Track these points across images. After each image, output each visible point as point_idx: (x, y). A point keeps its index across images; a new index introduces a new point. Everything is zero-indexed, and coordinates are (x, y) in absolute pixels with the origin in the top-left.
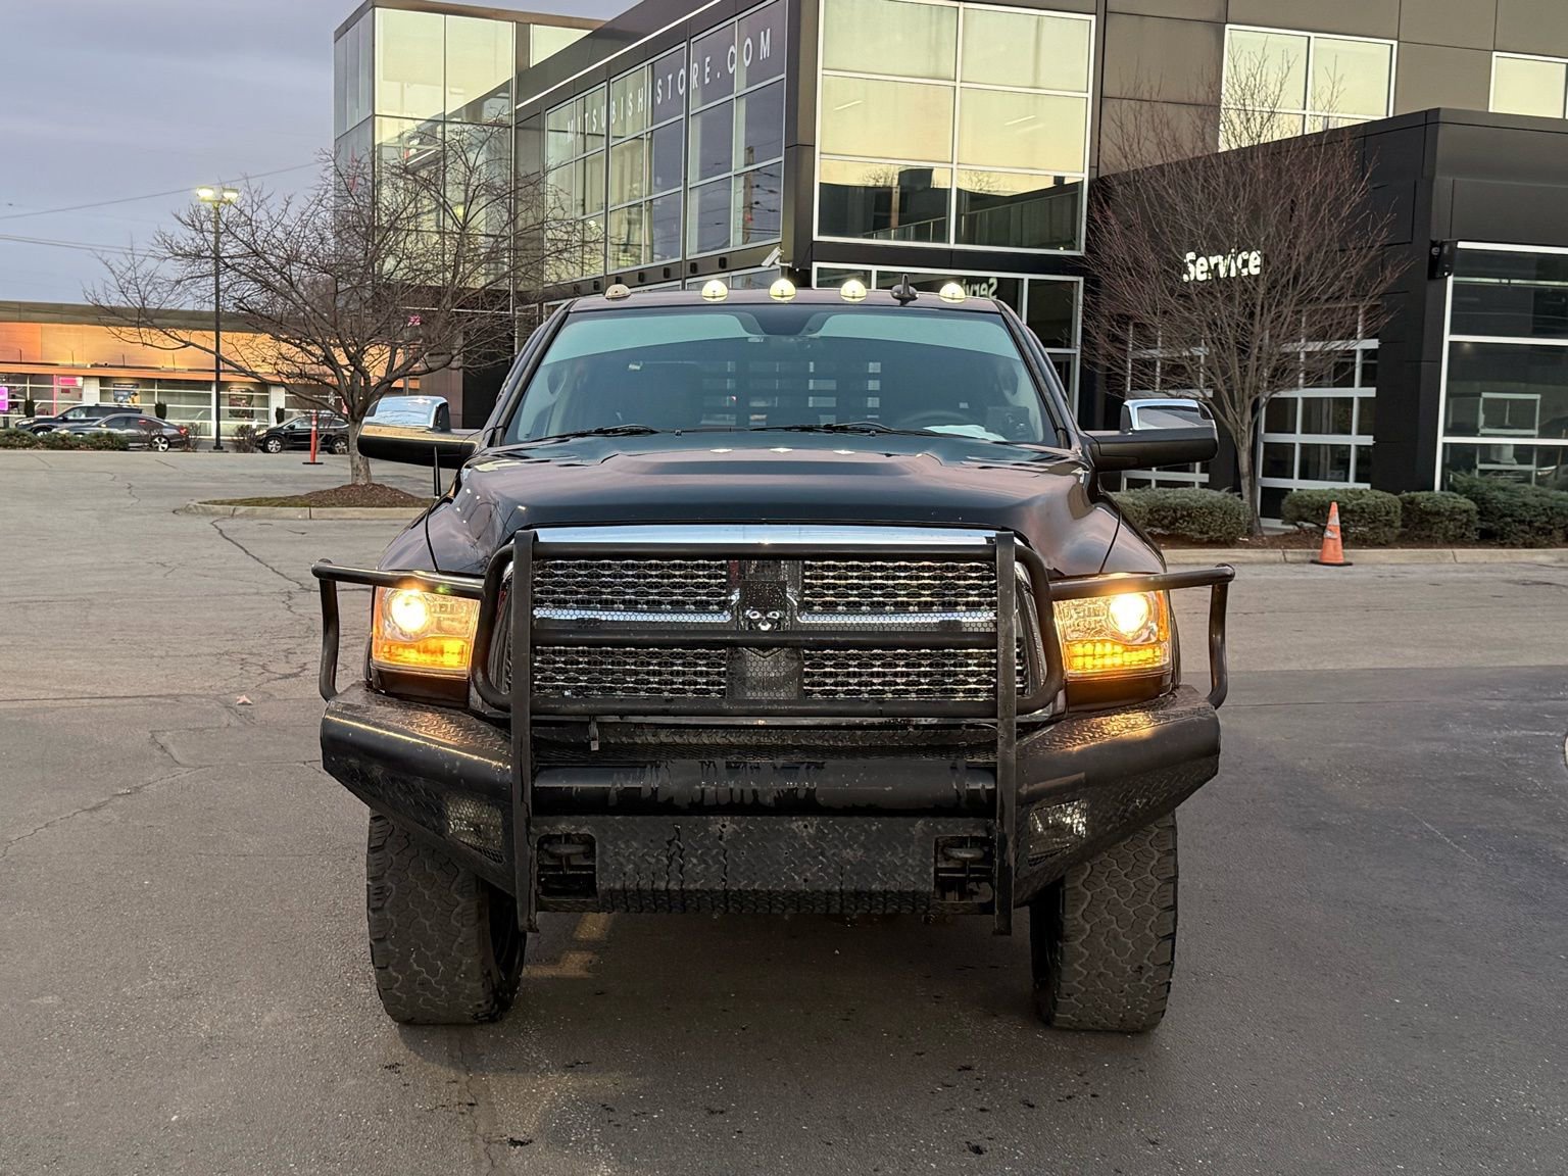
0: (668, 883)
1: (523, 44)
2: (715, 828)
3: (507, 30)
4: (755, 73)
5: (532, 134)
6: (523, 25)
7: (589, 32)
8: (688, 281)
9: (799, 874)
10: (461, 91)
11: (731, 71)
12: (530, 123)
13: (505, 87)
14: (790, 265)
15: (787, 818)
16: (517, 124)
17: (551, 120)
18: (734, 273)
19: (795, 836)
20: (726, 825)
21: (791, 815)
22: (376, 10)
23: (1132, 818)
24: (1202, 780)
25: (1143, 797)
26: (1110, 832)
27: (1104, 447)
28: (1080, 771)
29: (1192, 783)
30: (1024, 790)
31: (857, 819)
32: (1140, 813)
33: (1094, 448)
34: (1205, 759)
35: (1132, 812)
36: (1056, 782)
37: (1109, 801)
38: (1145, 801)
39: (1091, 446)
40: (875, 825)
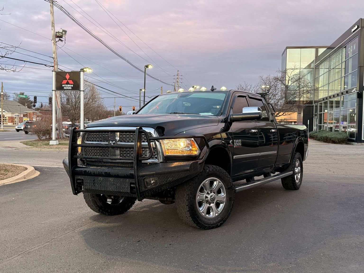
0: (93, 188)
1: (317, 52)
2: (99, 179)
3: (314, 50)
4: (353, 52)
5: (317, 69)
6: (317, 48)
7: (327, 48)
8: (341, 96)
9: (111, 188)
10: (307, 63)
11: (349, 53)
12: (317, 67)
13: (313, 61)
14: (358, 91)
15: (109, 178)
16: (315, 68)
17: (320, 67)
18: (349, 94)
19: (110, 181)
20: (101, 178)
21: (110, 177)
22: (287, 49)
23: (169, 182)
24: (186, 176)
25: (171, 178)
26: (164, 184)
27: (234, 116)
28: (154, 172)
29: (183, 176)
30: (141, 174)
31: (119, 179)
32: (171, 181)
33: (232, 117)
34: (186, 172)
35: (169, 181)
36: (148, 173)
37: (163, 178)
38: (172, 179)
39: (231, 116)
40: (121, 180)
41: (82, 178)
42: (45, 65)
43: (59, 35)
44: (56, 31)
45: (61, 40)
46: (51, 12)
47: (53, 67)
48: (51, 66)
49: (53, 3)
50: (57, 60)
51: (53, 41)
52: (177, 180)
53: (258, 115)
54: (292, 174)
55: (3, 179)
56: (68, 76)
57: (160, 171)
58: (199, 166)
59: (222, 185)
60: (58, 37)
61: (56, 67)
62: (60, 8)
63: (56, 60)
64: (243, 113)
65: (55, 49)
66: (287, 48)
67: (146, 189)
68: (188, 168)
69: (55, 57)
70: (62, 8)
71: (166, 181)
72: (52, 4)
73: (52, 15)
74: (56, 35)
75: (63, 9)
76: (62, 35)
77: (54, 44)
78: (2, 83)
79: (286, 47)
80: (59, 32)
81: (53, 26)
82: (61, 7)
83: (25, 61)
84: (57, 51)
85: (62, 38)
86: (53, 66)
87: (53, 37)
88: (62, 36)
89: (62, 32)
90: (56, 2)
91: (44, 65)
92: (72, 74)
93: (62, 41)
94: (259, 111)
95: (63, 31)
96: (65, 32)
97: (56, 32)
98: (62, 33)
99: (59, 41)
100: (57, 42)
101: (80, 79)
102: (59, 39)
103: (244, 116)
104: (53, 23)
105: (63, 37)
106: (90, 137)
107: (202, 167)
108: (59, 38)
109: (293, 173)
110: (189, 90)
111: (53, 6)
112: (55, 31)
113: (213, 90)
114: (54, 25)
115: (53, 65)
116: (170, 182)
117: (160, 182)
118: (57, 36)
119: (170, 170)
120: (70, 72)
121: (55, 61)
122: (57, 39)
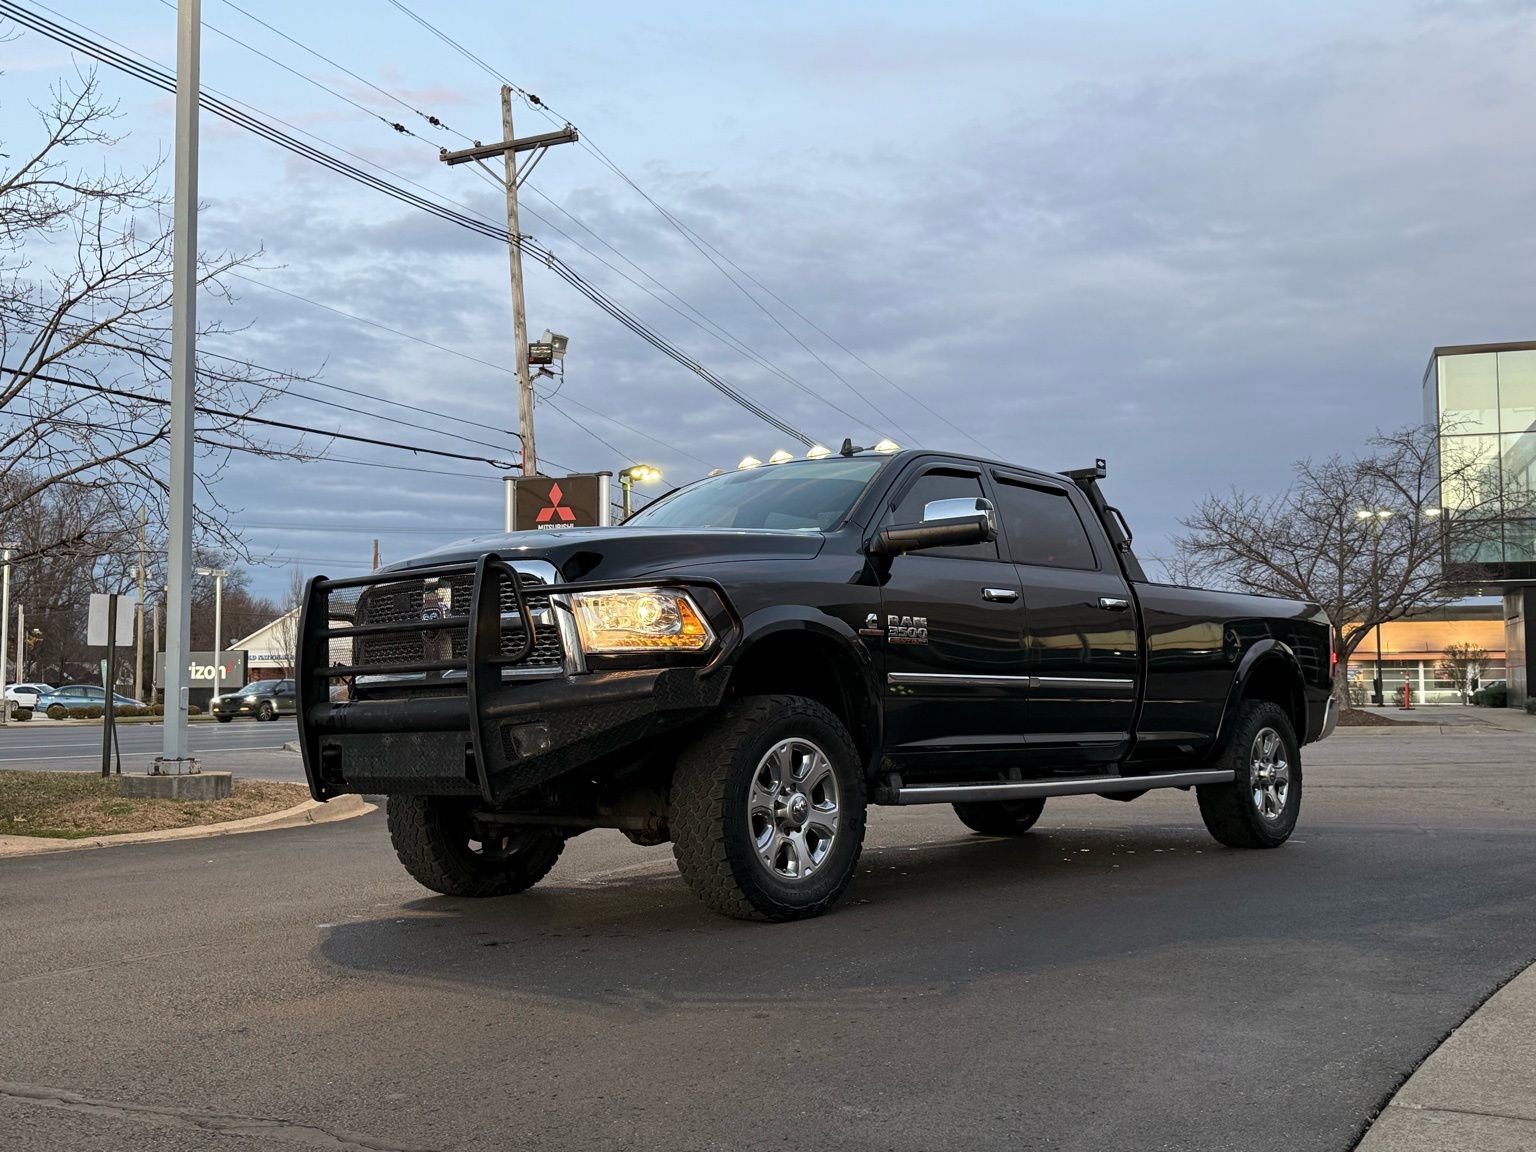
0: (368, 772)
2: (384, 741)
9: (414, 767)
15: (411, 734)
19: (413, 744)
21: (413, 732)
22: (1436, 356)
23: (588, 736)
24: (644, 714)
25: (594, 722)
26: (571, 744)
27: (891, 534)
28: (535, 701)
29: (636, 716)
30: (491, 710)
31: (437, 733)
32: (594, 733)
33: (884, 535)
34: (643, 700)
35: (587, 732)
36: (515, 707)
37: (565, 723)
38: (596, 725)
39: (882, 534)
40: (443, 736)
41: (338, 743)
42: (491, 462)
43: (541, 353)
44: (532, 340)
45: (547, 371)
46: (513, 276)
47: (519, 466)
48: (513, 466)
49: (521, 242)
50: (534, 444)
51: (519, 378)
52: (613, 728)
53: (977, 526)
54: (1232, 779)
55: (231, 820)
56: (556, 495)
57: (556, 701)
58: (701, 687)
59: (828, 771)
60: (536, 361)
61: (529, 466)
62: (544, 260)
63: (531, 444)
64: (925, 519)
65: (526, 404)
66: (1439, 352)
67: (513, 763)
68: (650, 688)
69: (527, 433)
70: (551, 259)
71: (578, 735)
72: (515, 248)
73: (518, 286)
74: (530, 353)
75: (555, 262)
76: (551, 353)
77: (525, 388)
78: (376, 542)
79: (1433, 349)
80: (538, 345)
81: (520, 323)
82: (547, 256)
83: (419, 450)
84: (534, 411)
85: (550, 362)
86: (518, 463)
87: (519, 362)
88: (551, 359)
89: (549, 342)
90: (531, 238)
91: (488, 461)
92: (571, 484)
93: (552, 373)
94: (982, 512)
95: (555, 338)
96: (563, 341)
97: (531, 346)
98: (552, 347)
99: (539, 375)
100: (532, 378)
101: (598, 499)
102: (541, 369)
103: (925, 531)
104: (519, 313)
105: (554, 360)
106: (383, 610)
107: (718, 690)
108: (541, 365)
109: (1233, 775)
110: (772, 460)
111: (519, 253)
112: (526, 342)
113: (848, 452)
114: (522, 320)
115: (519, 461)
116: (592, 737)
117: (558, 739)
118: (535, 359)
119: (587, 697)
120: (566, 477)
121: (525, 447)
122: (534, 369)
